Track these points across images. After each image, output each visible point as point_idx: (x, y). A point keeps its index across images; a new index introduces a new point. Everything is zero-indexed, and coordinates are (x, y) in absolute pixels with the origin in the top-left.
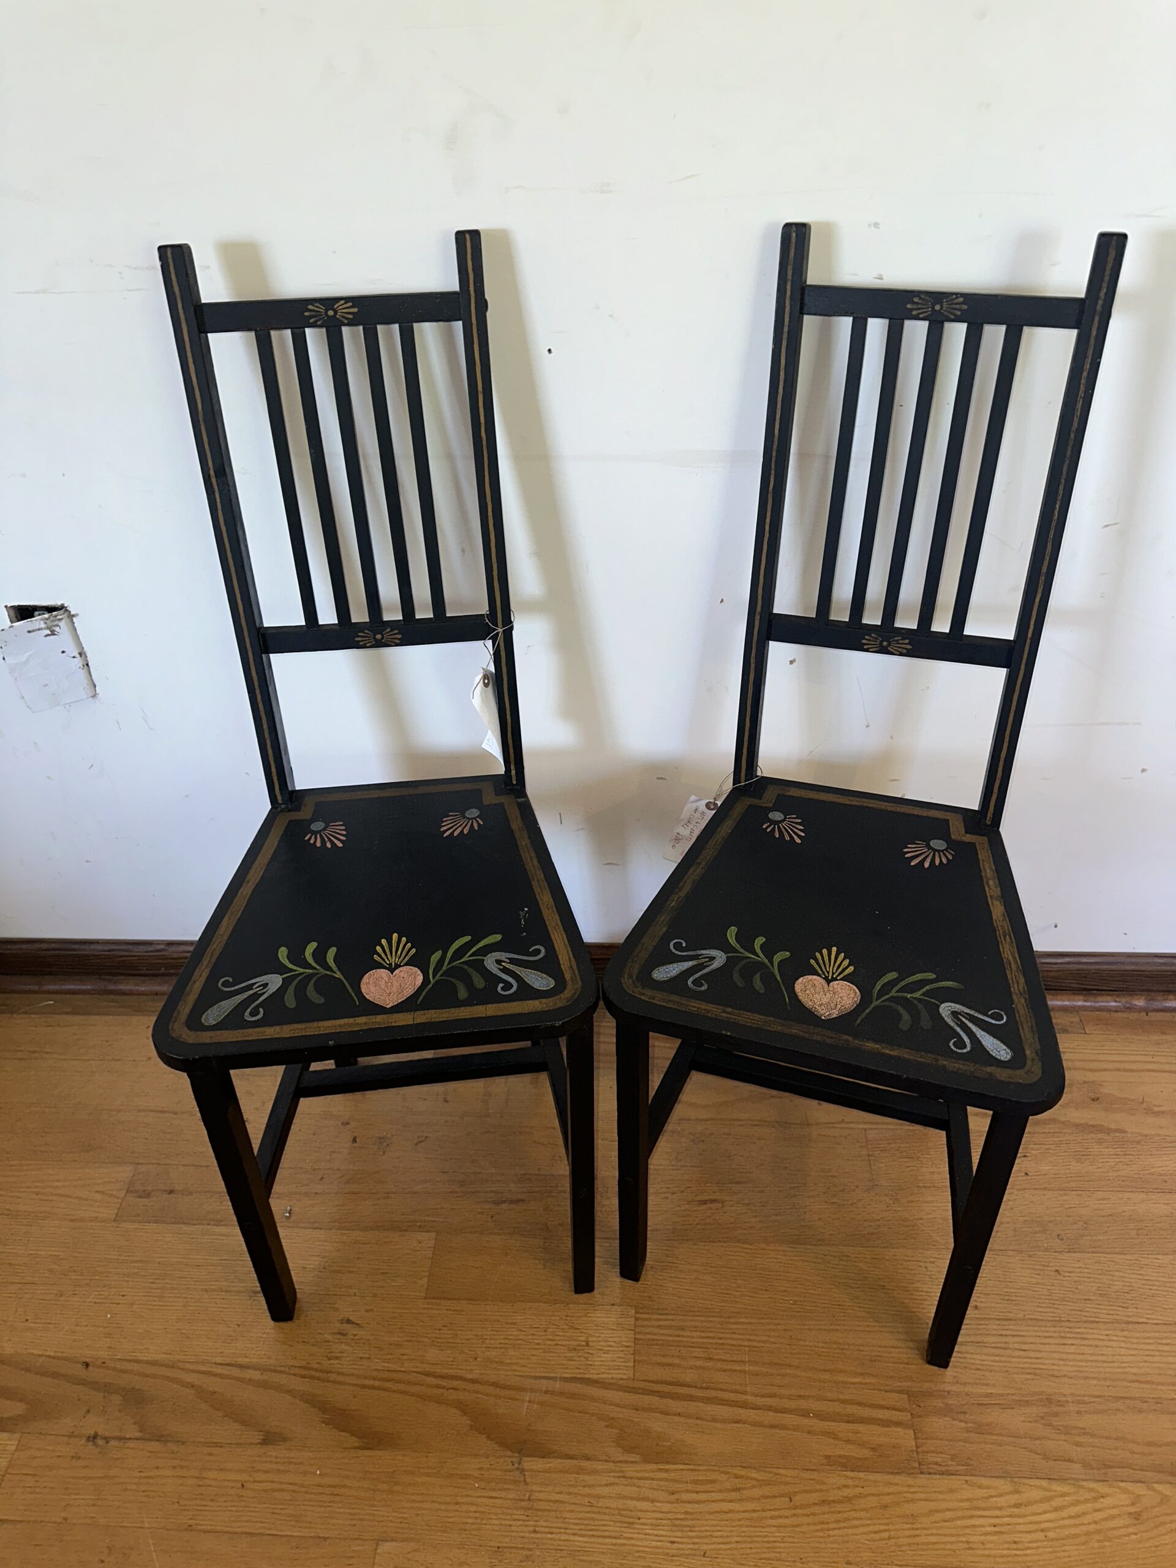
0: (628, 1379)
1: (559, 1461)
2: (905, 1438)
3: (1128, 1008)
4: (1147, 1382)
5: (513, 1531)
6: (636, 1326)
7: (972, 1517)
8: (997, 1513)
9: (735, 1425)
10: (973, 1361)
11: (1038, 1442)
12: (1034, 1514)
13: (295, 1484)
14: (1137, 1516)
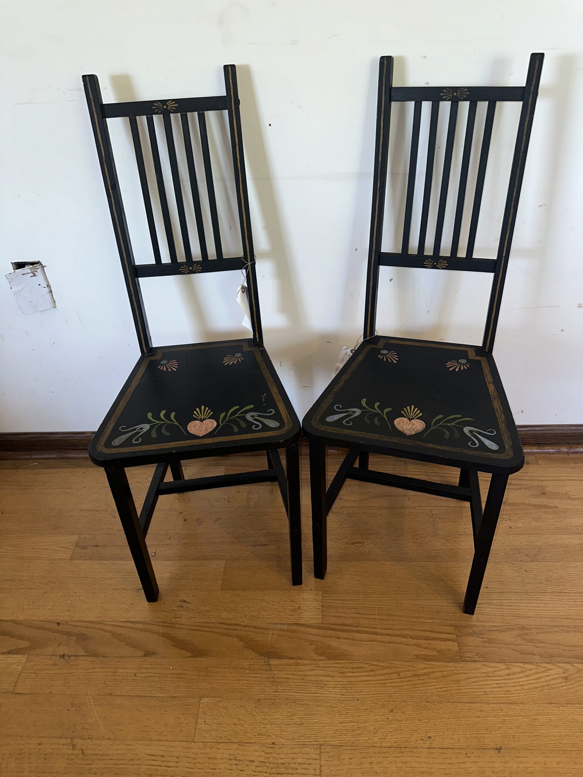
0: (320, 623)
1: (287, 660)
2: (454, 646)
3: (559, 452)
4: (571, 619)
5: (266, 692)
6: (322, 599)
7: (486, 680)
8: (499, 678)
9: (371, 642)
10: (486, 611)
11: (518, 646)
12: (516, 678)
13: (161, 674)
14: (566, 678)
